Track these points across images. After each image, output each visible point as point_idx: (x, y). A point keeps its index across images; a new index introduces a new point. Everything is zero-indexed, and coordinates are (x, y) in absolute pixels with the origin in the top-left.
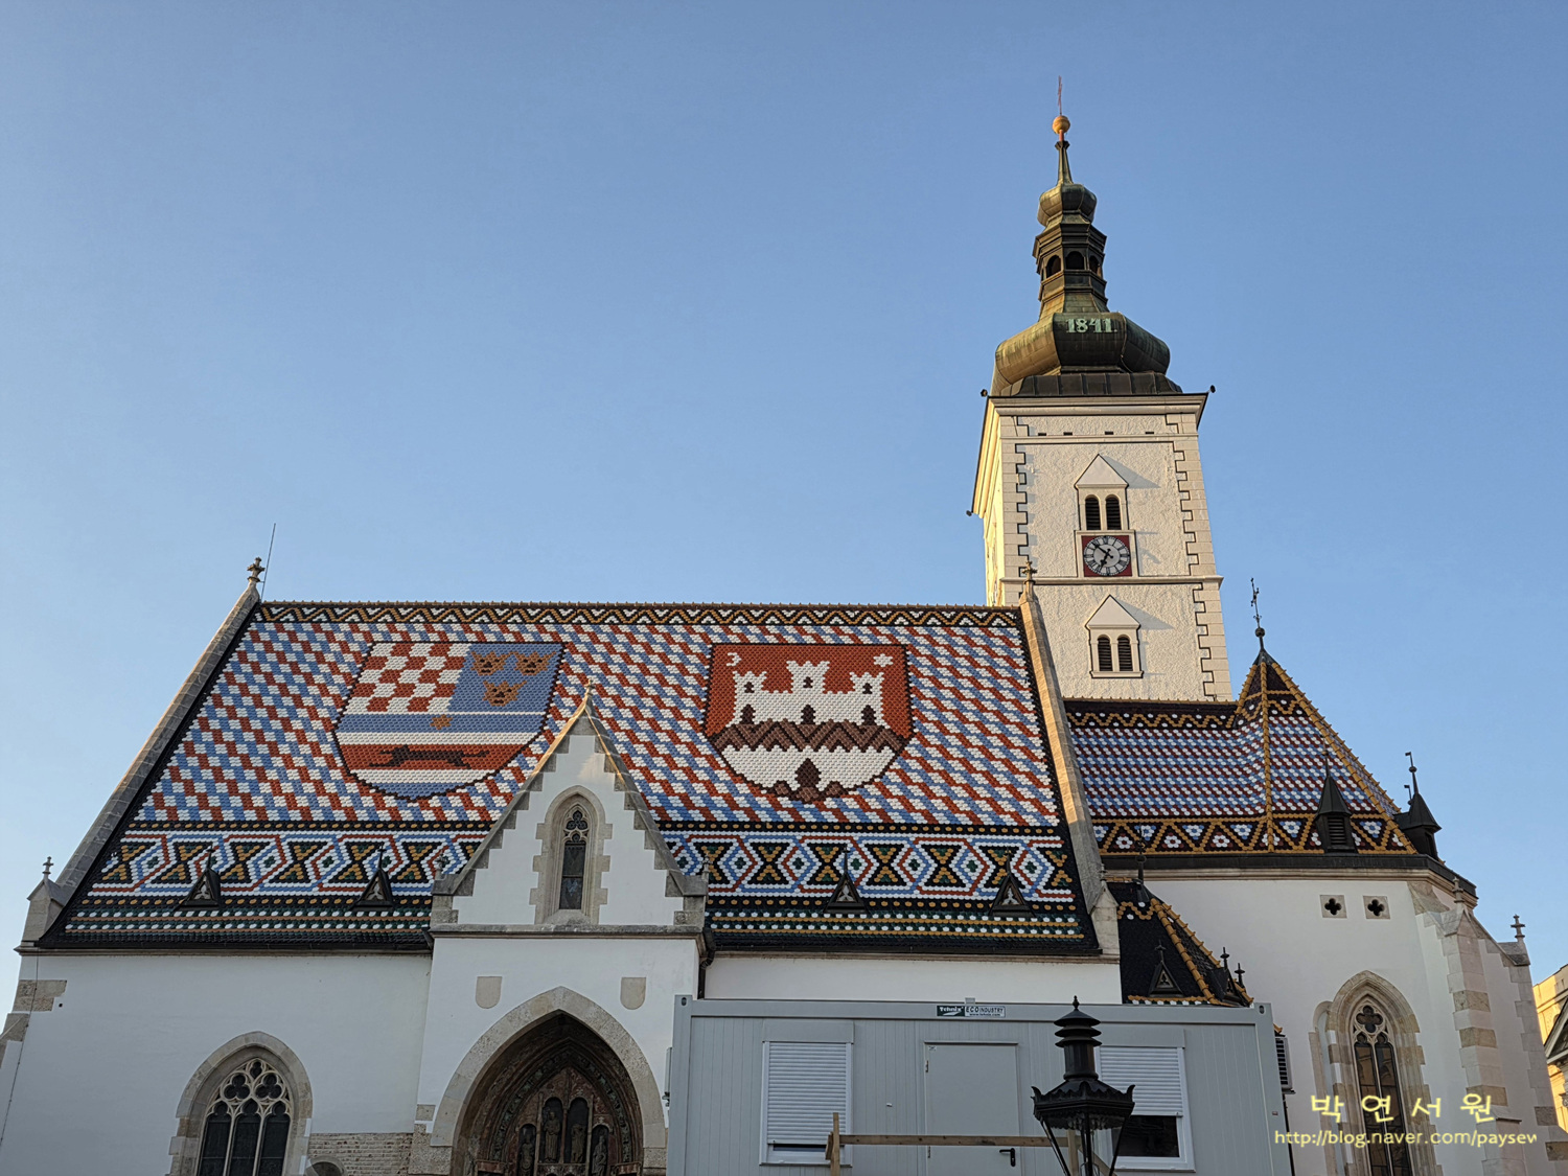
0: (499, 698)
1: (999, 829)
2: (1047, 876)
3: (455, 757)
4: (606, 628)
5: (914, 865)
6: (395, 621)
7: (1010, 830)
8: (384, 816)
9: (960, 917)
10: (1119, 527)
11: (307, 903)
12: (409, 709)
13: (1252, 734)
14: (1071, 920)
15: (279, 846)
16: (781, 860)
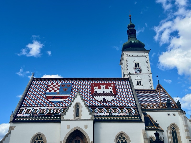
0: (65, 90)
1: (129, 106)
2: (135, 112)
3: (61, 98)
4: (77, 81)
5: (118, 111)
6: (51, 80)
7: (130, 106)
8: (53, 105)
9: (125, 117)
10: (139, 67)
11: (44, 116)
12: (54, 92)
13: (158, 94)
14: (138, 117)
15: (40, 109)
16: (102, 110)
